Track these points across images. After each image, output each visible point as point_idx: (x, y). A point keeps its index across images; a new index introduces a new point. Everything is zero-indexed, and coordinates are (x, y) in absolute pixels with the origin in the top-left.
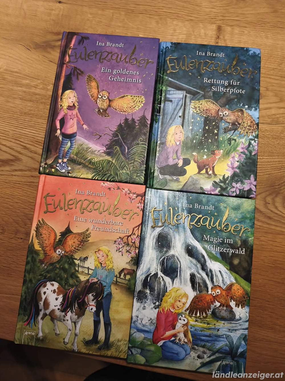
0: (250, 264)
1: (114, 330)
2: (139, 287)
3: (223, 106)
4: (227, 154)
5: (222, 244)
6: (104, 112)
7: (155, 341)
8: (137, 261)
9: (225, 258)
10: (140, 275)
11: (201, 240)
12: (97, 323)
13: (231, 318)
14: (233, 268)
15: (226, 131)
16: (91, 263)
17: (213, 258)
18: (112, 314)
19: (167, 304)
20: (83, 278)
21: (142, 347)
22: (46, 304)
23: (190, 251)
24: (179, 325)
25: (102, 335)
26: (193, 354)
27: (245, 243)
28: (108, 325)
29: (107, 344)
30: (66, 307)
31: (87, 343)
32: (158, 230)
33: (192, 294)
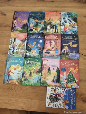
0: (77, 20)
1: (58, 30)
2: (61, 24)
3: (39, 20)
4: (40, 27)
5: (73, 18)
6: (21, 23)
7: (64, 31)
8: (61, 22)
9: (73, 20)
10: (61, 23)
11: (70, 18)
12: (56, 30)
13: (75, 27)
14: (75, 21)
15: (39, 24)
16: (54, 22)
17: (72, 20)
18: (58, 29)
19: (66, 26)
20: (53, 24)
21: (63, 32)
22: (48, 28)
23: (68, 19)
24: (68, 29)
25: (57, 31)
26: (70, 32)
27: (76, 18)
28: (57, 30)
29: (57, 32)
30: (51, 28)
31: (55, 32)
32: (63, 17)
33: (69, 25)
